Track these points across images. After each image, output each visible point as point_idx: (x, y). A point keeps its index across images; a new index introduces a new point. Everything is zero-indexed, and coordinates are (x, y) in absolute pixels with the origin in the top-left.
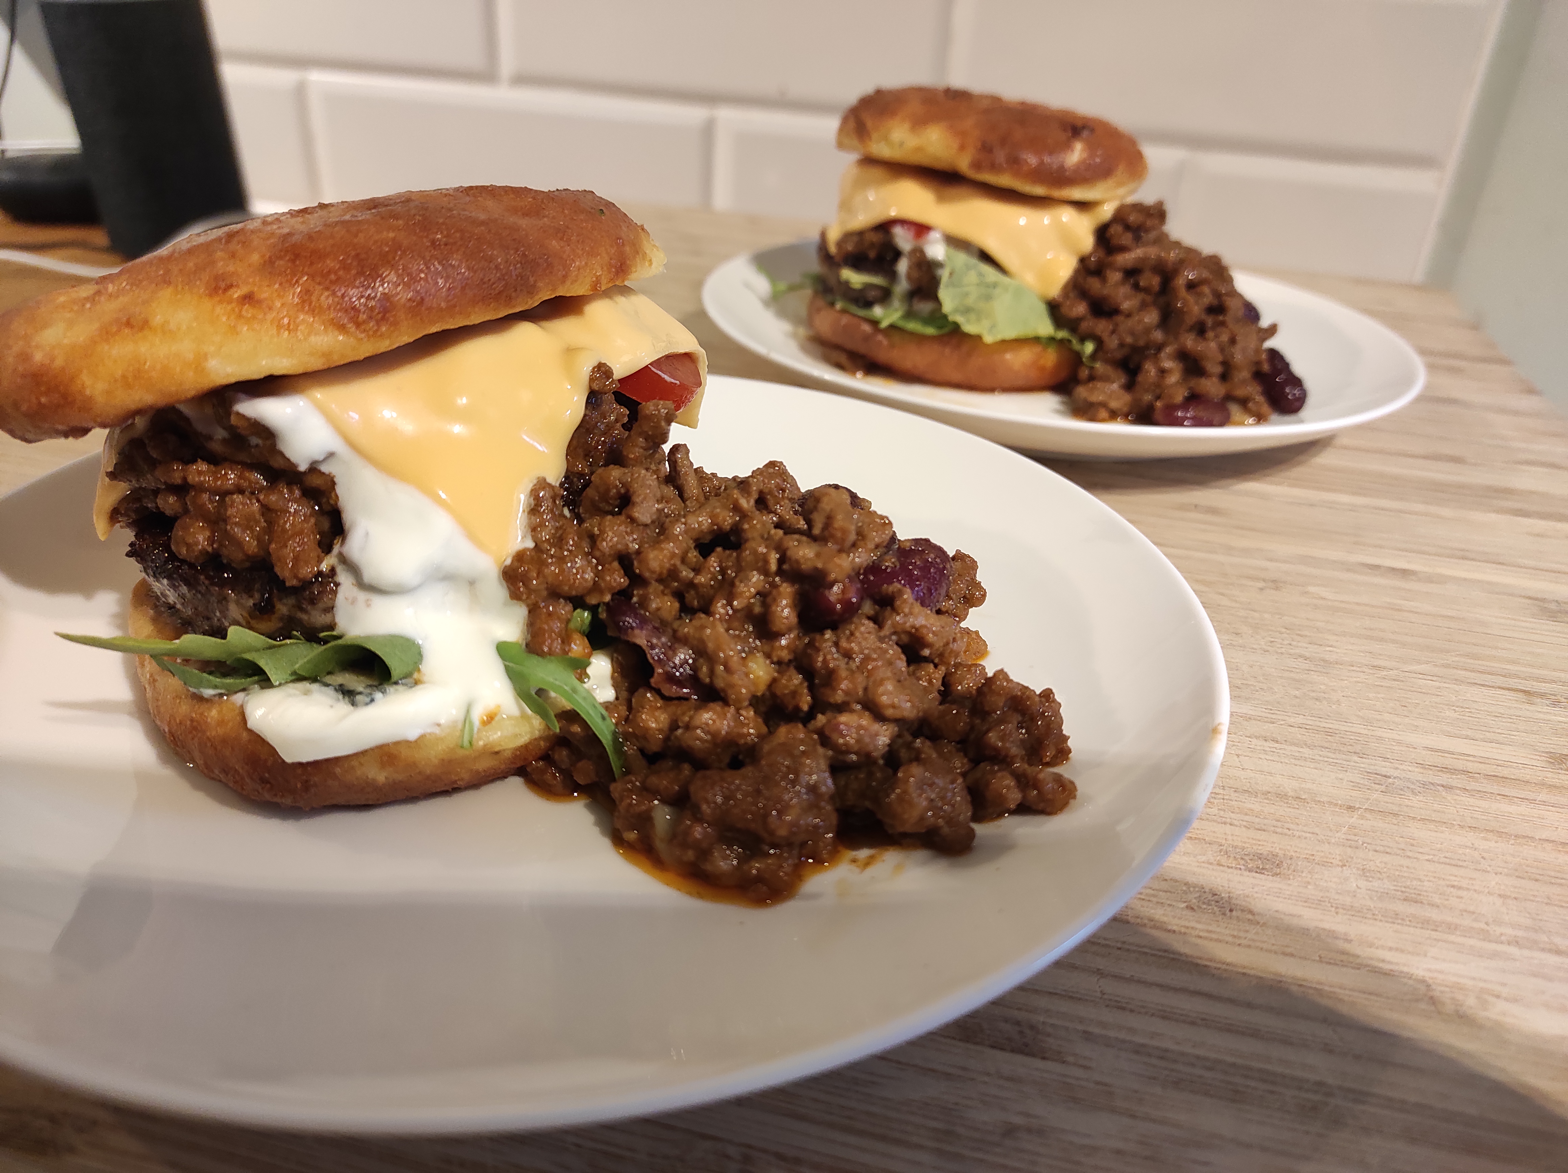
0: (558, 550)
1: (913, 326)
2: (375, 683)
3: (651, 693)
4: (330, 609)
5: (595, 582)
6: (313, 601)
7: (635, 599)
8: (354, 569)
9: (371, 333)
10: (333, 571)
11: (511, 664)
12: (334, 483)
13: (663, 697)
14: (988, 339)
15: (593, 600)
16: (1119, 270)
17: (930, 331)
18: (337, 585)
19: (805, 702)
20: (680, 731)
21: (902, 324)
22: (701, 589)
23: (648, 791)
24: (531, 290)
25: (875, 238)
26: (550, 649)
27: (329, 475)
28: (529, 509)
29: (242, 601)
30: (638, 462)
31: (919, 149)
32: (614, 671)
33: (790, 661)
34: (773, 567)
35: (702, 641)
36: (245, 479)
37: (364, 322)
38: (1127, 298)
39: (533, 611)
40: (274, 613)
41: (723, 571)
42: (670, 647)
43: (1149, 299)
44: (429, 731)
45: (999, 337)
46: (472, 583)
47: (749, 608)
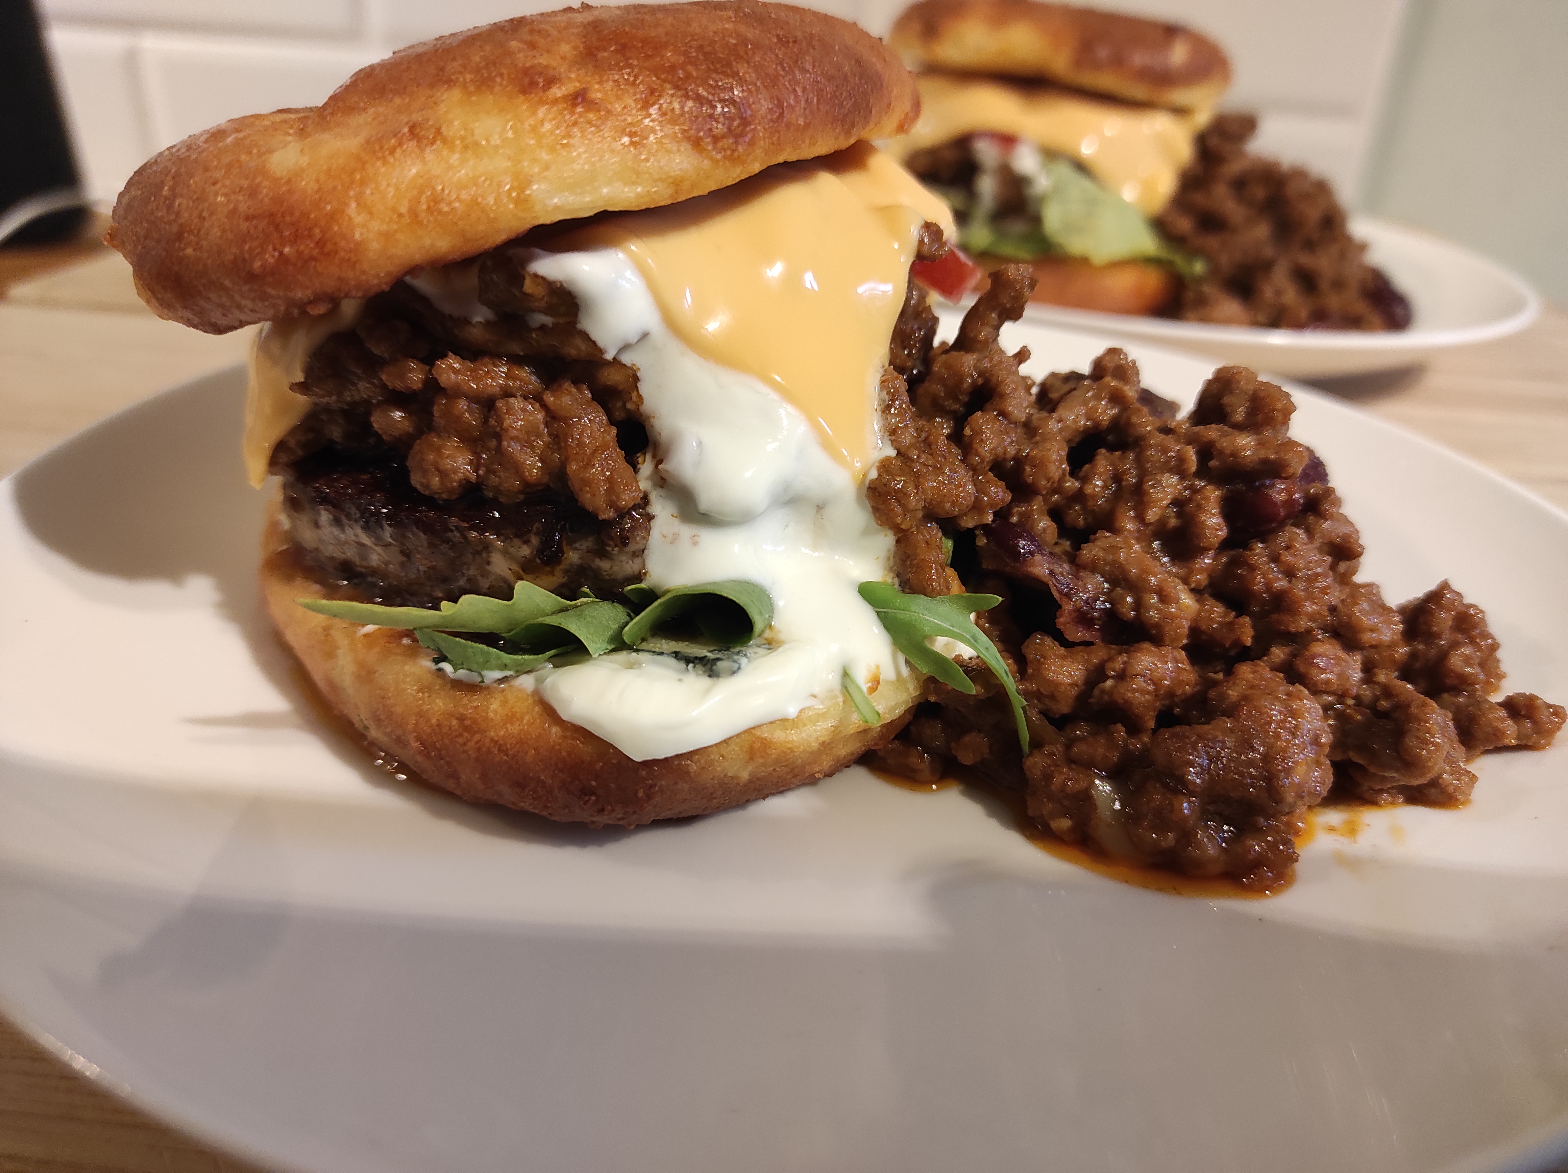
0: (929, 457)
3: (1051, 639)
5: (976, 498)
7: (1014, 519)
9: (727, 153)
10: (644, 500)
11: (882, 610)
12: (636, 379)
13: (1069, 643)
15: (969, 523)
16: (1226, 182)
17: (1026, 253)
19: (1246, 634)
20: (1109, 683)
21: (994, 249)
22: (1095, 502)
25: (953, 155)
27: (631, 368)
29: (512, 550)
34: (1192, 466)
35: (1116, 566)
36: (515, 379)
37: (723, 136)
38: (1234, 209)
39: (903, 538)
40: (559, 562)
41: (1119, 478)
42: (1075, 577)
43: (1257, 211)
44: (806, 704)
46: (820, 508)
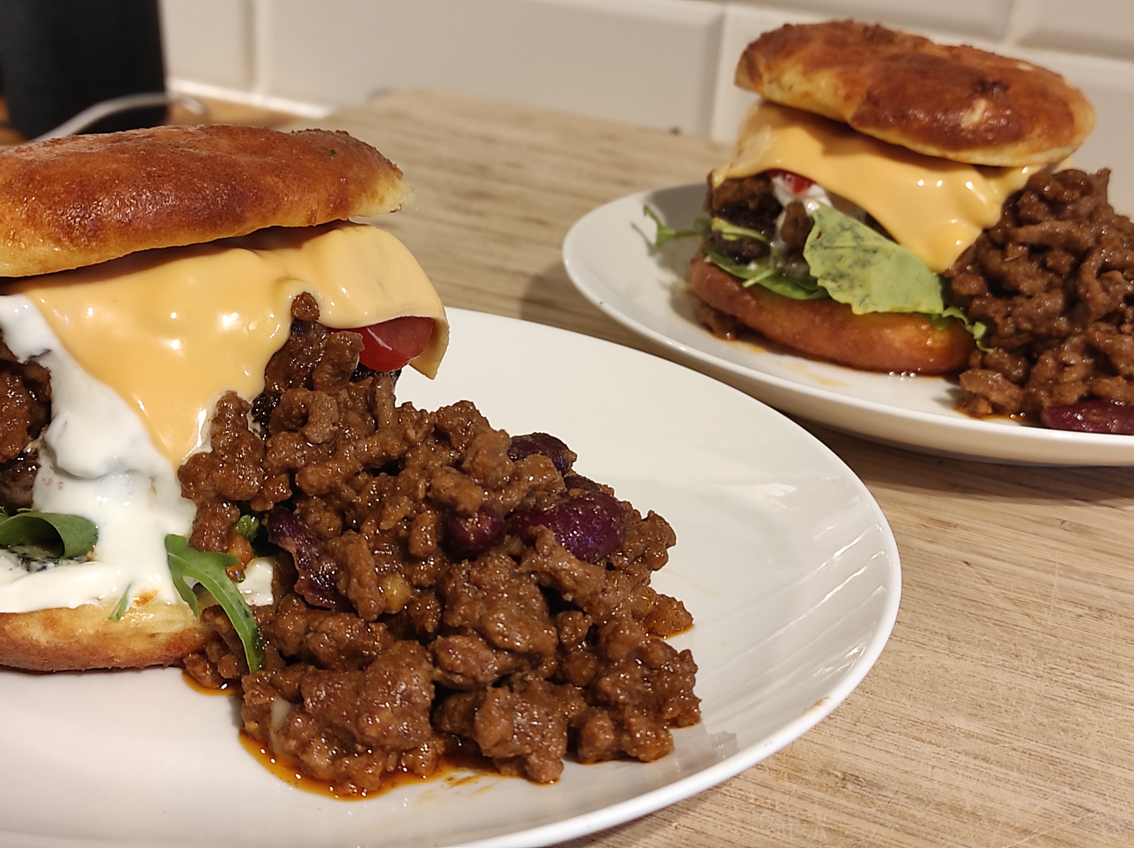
0: (231, 456)
1: (780, 288)
2: (51, 555)
3: (296, 599)
4: (29, 488)
5: (260, 491)
6: (15, 479)
7: (297, 511)
8: (51, 453)
9: (82, 247)
10: (36, 453)
11: (172, 555)
12: (49, 377)
13: (307, 605)
14: (857, 310)
15: (257, 508)
16: (1023, 244)
17: (799, 295)
18: (38, 466)
19: (431, 624)
20: (310, 635)
21: (767, 284)
22: (359, 510)
23: (273, 687)
24: (239, 220)
25: (758, 187)
26: (207, 545)
27: (46, 369)
28: (213, 418)
30: (324, 387)
31: (807, 95)
32: (273, 580)
33: (431, 587)
34: (421, 495)
35: (345, 555)
37: (77, 238)
38: (1028, 276)
39: (202, 508)
41: (380, 494)
42: (317, 557)
43: (1057, 281)
44: (88, 602)
45: (871, 309)
46: (152, 479)
47: (396, 530)
